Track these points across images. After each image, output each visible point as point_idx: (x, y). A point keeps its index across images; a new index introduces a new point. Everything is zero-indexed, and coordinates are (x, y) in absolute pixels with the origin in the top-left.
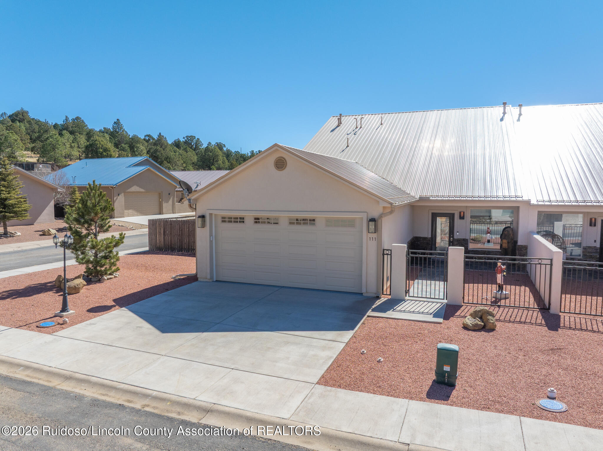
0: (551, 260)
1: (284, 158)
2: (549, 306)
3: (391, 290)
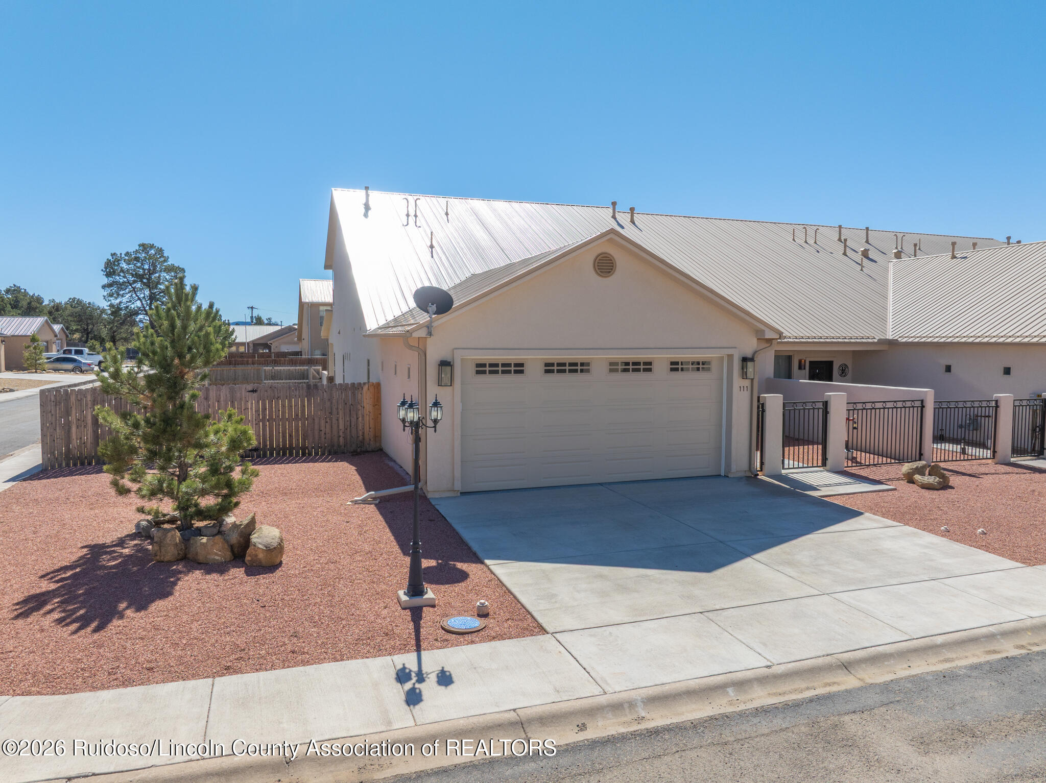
0: (922, 401)
1: (611, 256)
2: (921, 456)
3: (762, 463)
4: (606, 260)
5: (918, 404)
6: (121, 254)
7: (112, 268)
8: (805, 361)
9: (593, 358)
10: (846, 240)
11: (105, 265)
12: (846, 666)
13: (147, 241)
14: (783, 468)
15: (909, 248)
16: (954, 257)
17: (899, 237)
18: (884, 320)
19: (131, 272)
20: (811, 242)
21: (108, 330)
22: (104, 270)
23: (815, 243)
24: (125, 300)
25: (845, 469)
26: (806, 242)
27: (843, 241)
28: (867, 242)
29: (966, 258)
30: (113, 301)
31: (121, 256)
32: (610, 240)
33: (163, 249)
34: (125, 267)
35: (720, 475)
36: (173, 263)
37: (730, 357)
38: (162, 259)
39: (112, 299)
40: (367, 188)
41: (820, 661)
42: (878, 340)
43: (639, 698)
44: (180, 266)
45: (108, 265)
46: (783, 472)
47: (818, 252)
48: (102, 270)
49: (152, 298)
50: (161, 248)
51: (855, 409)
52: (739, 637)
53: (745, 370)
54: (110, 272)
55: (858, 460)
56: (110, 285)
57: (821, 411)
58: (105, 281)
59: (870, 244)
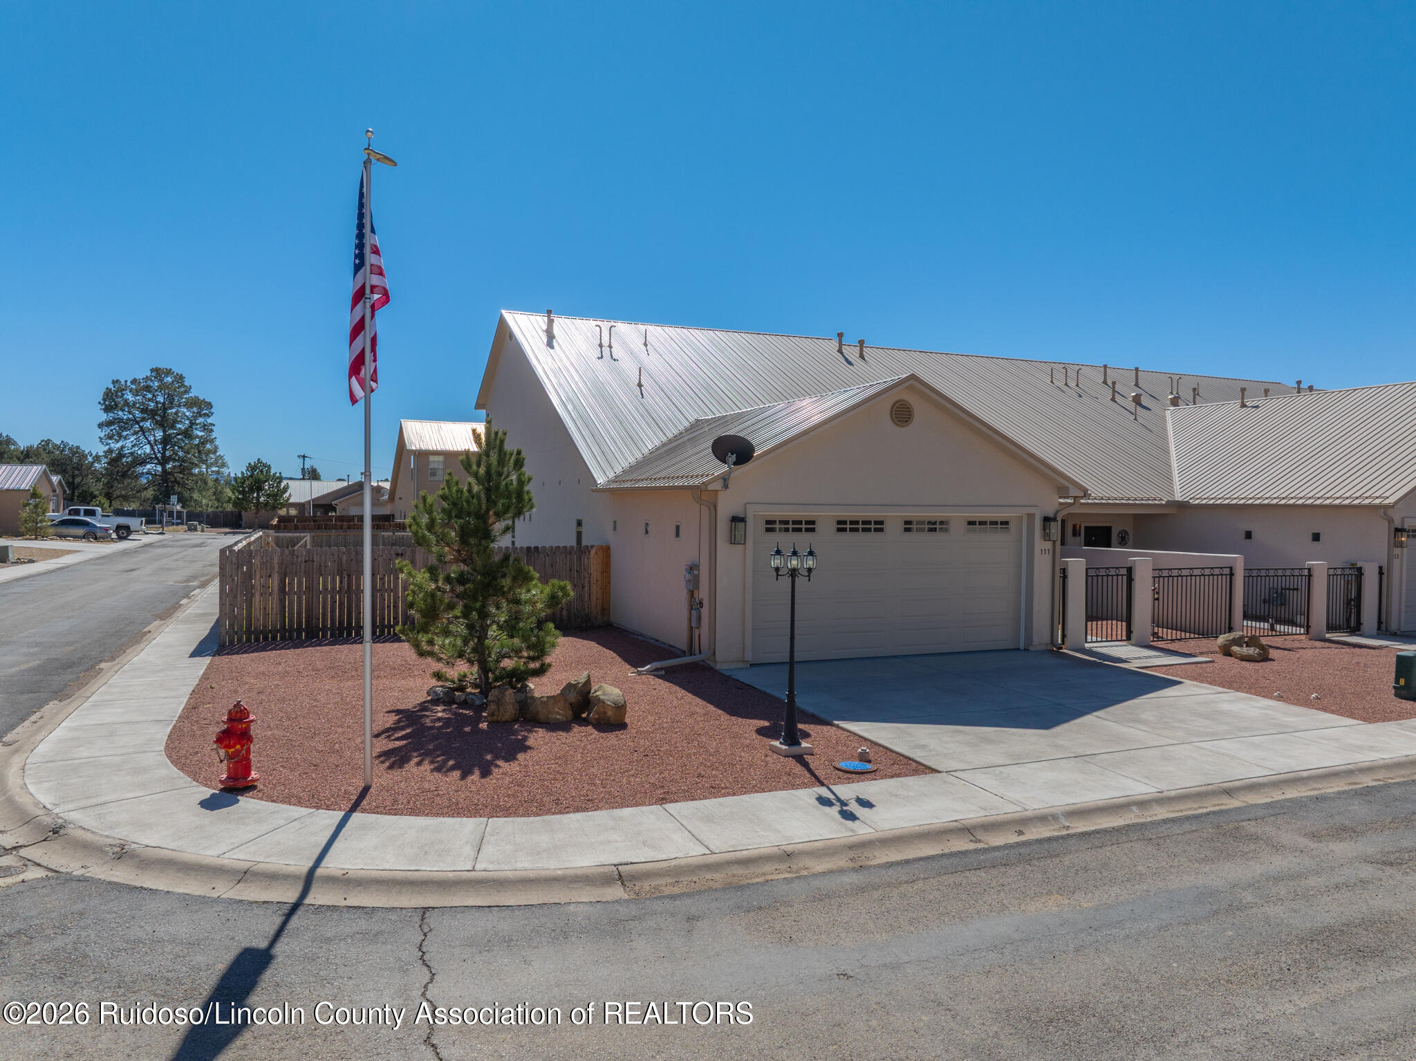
0: (1231, 568)
1: (908, 402)
2: (1230, 629)
3: (1064, 636)
4: (903, 408)
5: (1227, 571)
6: (126, 381)
7: (114, 400)
8: (1080, 526)
9: (887, 516)
10: (1114, 383)
11: (104, 396)
12: (1229, 792)
13: (162, 366)
14: (1086, 642)
15: (1186, 394)
16: (1243, 405)
17: (1174, 381)
18: (1169, 478)
19: (138, 405)
20: (1072, 384)
21: (103, 485)
22: (102, 402)
23: (1077, 385)
24: (128, 443)
25: (1152, 643)
26: (1066, 384)
27: (1110, 383)
28: (1137, 385)
29: (1257, 407)
30: (112, 445)
31: (126, 384)
32: (911, 388)
33: (184, 375)
34: (131, 399)
35: (1019, 649)
36: (197, 395)
37: (1031, 516)
38: (182, 389)
39: (111, 442)
40: (549, 312)
41: (1204, 788)
42: (1167, 502)
43: (1060, 813)
44: (206, 400)
45: (107, 395)
46: (1087, 645)
47: (1080, 396)
48: (100, 403)
49: (166, 441)
50: (181, 375)
51: (1160, 577)
52: (1122, 773)
53: (1048, 531)
54: (110, 405)
55: (1160, 635)
56: (109, 423)
57: (1125, 578)
58: (104, 417)
59: (1140, 388)
